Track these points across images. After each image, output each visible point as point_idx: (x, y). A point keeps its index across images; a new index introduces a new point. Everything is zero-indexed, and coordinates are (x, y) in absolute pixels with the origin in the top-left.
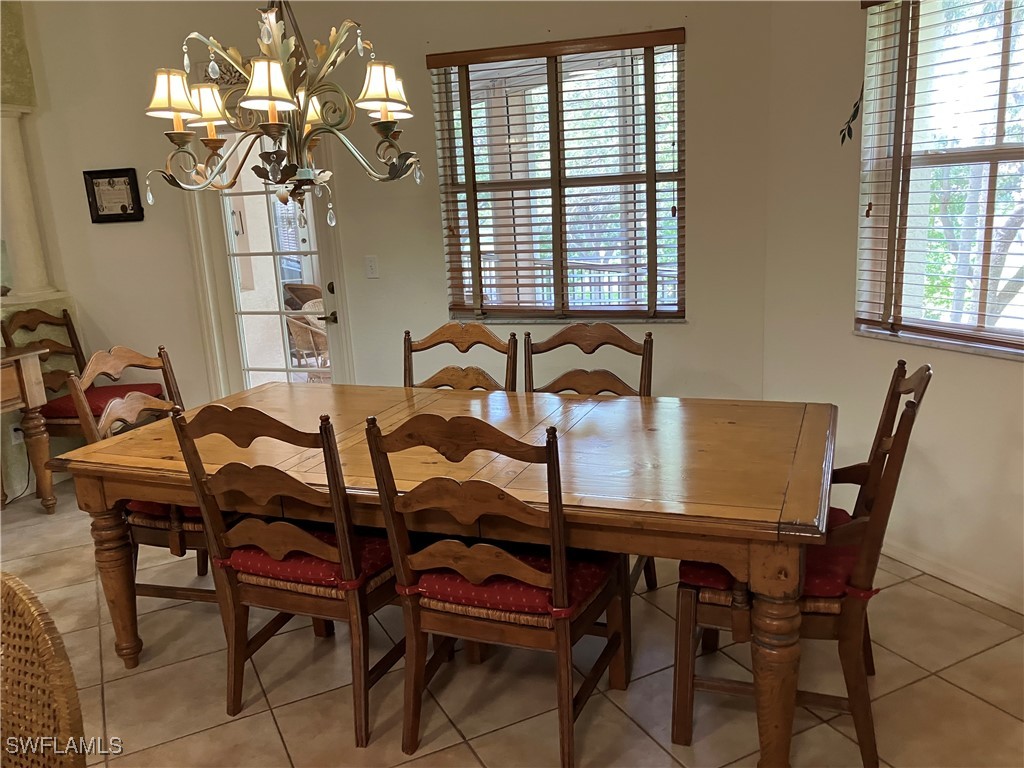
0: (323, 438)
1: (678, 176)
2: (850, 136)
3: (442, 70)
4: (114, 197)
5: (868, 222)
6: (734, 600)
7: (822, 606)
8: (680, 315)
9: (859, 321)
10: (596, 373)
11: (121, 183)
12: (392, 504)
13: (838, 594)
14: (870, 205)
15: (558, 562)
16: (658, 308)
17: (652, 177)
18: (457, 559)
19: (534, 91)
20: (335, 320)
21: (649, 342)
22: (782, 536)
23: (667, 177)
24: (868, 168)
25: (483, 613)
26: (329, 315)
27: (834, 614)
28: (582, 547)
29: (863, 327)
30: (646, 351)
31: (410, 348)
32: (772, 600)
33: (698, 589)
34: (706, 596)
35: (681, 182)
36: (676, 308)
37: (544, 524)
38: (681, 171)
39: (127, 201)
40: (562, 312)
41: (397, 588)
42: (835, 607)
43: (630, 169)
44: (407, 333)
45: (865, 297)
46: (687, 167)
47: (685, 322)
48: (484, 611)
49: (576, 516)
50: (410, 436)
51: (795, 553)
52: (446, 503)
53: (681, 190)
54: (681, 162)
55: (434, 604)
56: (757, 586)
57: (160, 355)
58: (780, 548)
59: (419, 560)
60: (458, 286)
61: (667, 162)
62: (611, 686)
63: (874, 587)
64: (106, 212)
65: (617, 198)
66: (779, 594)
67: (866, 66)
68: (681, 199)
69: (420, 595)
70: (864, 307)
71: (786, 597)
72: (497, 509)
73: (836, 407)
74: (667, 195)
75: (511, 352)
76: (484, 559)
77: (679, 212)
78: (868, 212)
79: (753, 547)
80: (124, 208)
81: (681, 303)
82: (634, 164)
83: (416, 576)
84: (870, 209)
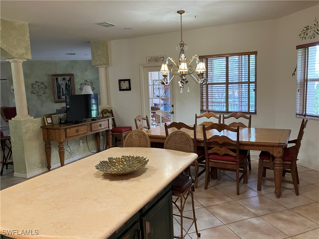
0: (194, 128)
1: (255, 82)
2: (294, 75)
3: (201, 59)
4: (125, 85)
5: (299, 93)
6: (270, 161)
7: (287, 162)
8: (255, 113)
9: (297, 114)
10: (239, 123)
11: (127, 82)
12: (206, 141)
13: (290, 160)
14: (299, 89)
15: (238, 151)
16: (250, 111)
17: (249, 83)
18: (218, 150)
19: (214, 60)
20: (173, 113)
21: (250, 117)
22: (279, 146)
23: (252, 83)
24: (298, 82)
25: (222, 162)
26: (171, 112)
27: (289, 164)
28: (242, 149)
29: (298, 116)
30: (250, 119)
31: (197, 117)
32: (277, 158)
33: (263, 159)
34: (264, 161)
35: (256, 84)
36: (254, 111)
37: (236, 144)
38: (256, 81)
39: (128, 86)
40: (227, 112)
41: (205, 157)
42: (290, 163)
43: (241, 81)
44: (196, 114)
45: (298, 109)
46: (257, 80)
47: (256, 115)
48: (222, 161)
49: (241, 143)
50: (211, 127)
51: (282, 149)
52: (217, 140)
53: (256, 86)
54: (256, 79)
55: (212, 160)
56: (275, 155)
57: (146, 117)
58: (279, 148)
59: (210, 151)
60: (202, 106)
61: (252, 79)
62: (244, 183)
63: (297, 159)
64: (123, 88)
65: (237, 87)
66: (279, 156)
67: (298, 61)
68: (256, 88)
69: (210, 158)
70: (298, 111)
71: (280, 157)
72: (227, 141)
73: (291, 130)
74: (252, 86)
75: (220, 119)
76: (223, 151)
77: (255, 90)
78: (298, 91)
79: (274, 148)
80: (127, 87)
81: (256, 110)
82: (242, 80)
83: (209, 155)
84: (299, 90)
